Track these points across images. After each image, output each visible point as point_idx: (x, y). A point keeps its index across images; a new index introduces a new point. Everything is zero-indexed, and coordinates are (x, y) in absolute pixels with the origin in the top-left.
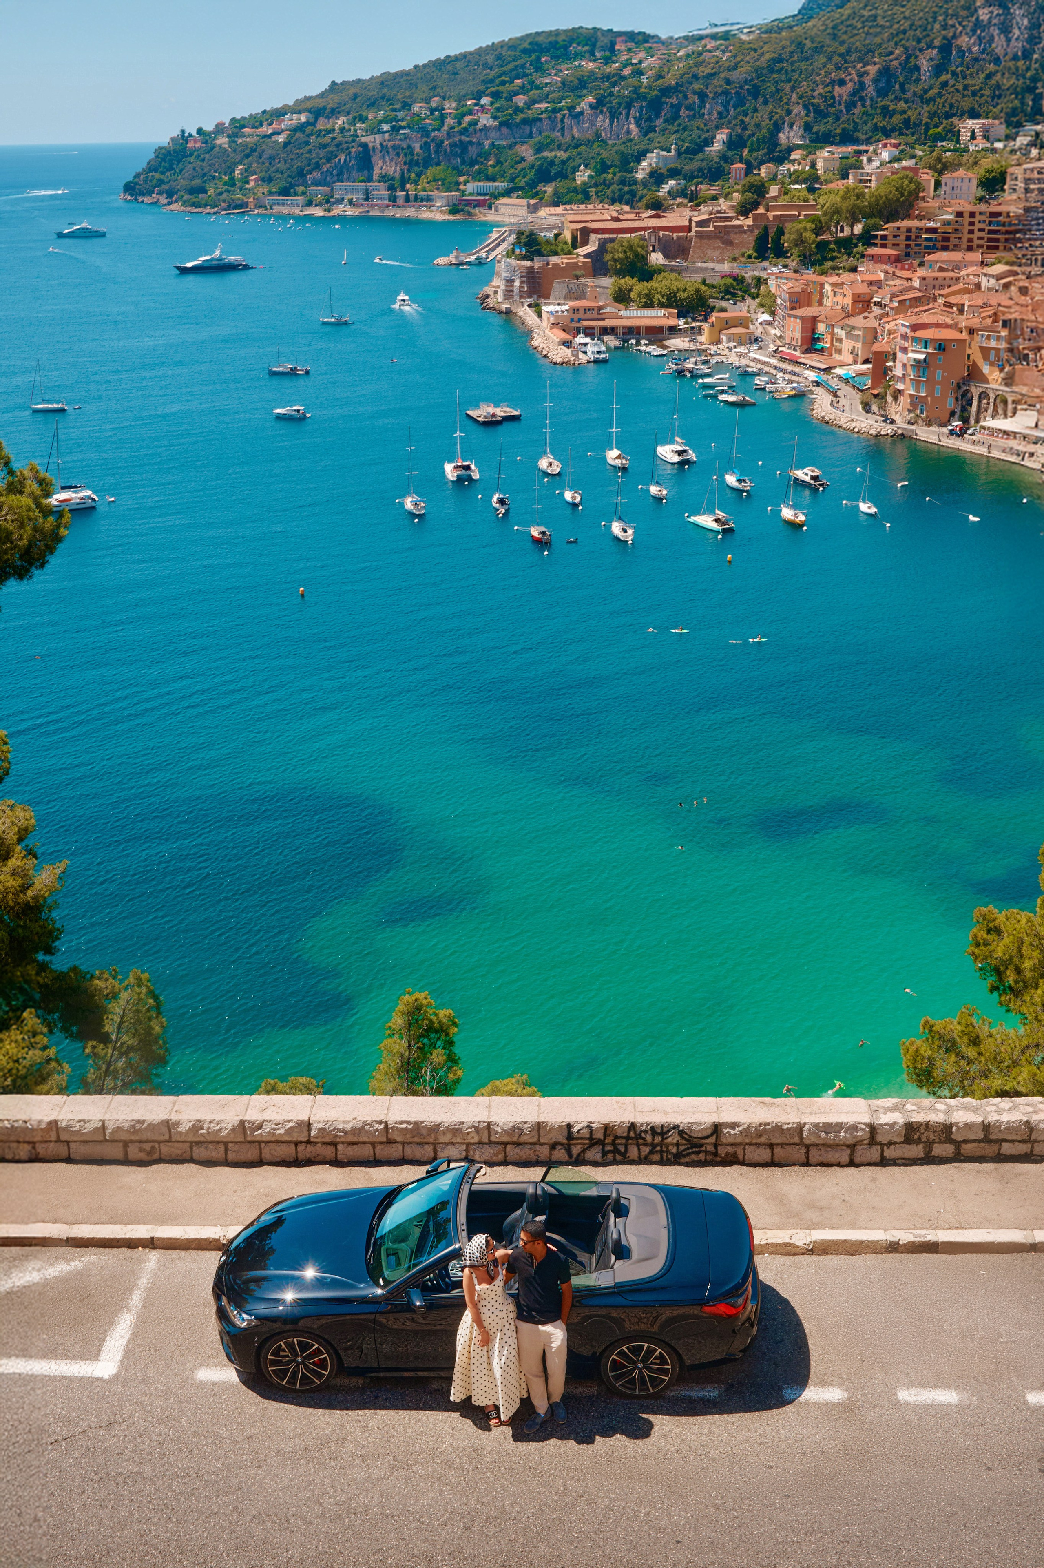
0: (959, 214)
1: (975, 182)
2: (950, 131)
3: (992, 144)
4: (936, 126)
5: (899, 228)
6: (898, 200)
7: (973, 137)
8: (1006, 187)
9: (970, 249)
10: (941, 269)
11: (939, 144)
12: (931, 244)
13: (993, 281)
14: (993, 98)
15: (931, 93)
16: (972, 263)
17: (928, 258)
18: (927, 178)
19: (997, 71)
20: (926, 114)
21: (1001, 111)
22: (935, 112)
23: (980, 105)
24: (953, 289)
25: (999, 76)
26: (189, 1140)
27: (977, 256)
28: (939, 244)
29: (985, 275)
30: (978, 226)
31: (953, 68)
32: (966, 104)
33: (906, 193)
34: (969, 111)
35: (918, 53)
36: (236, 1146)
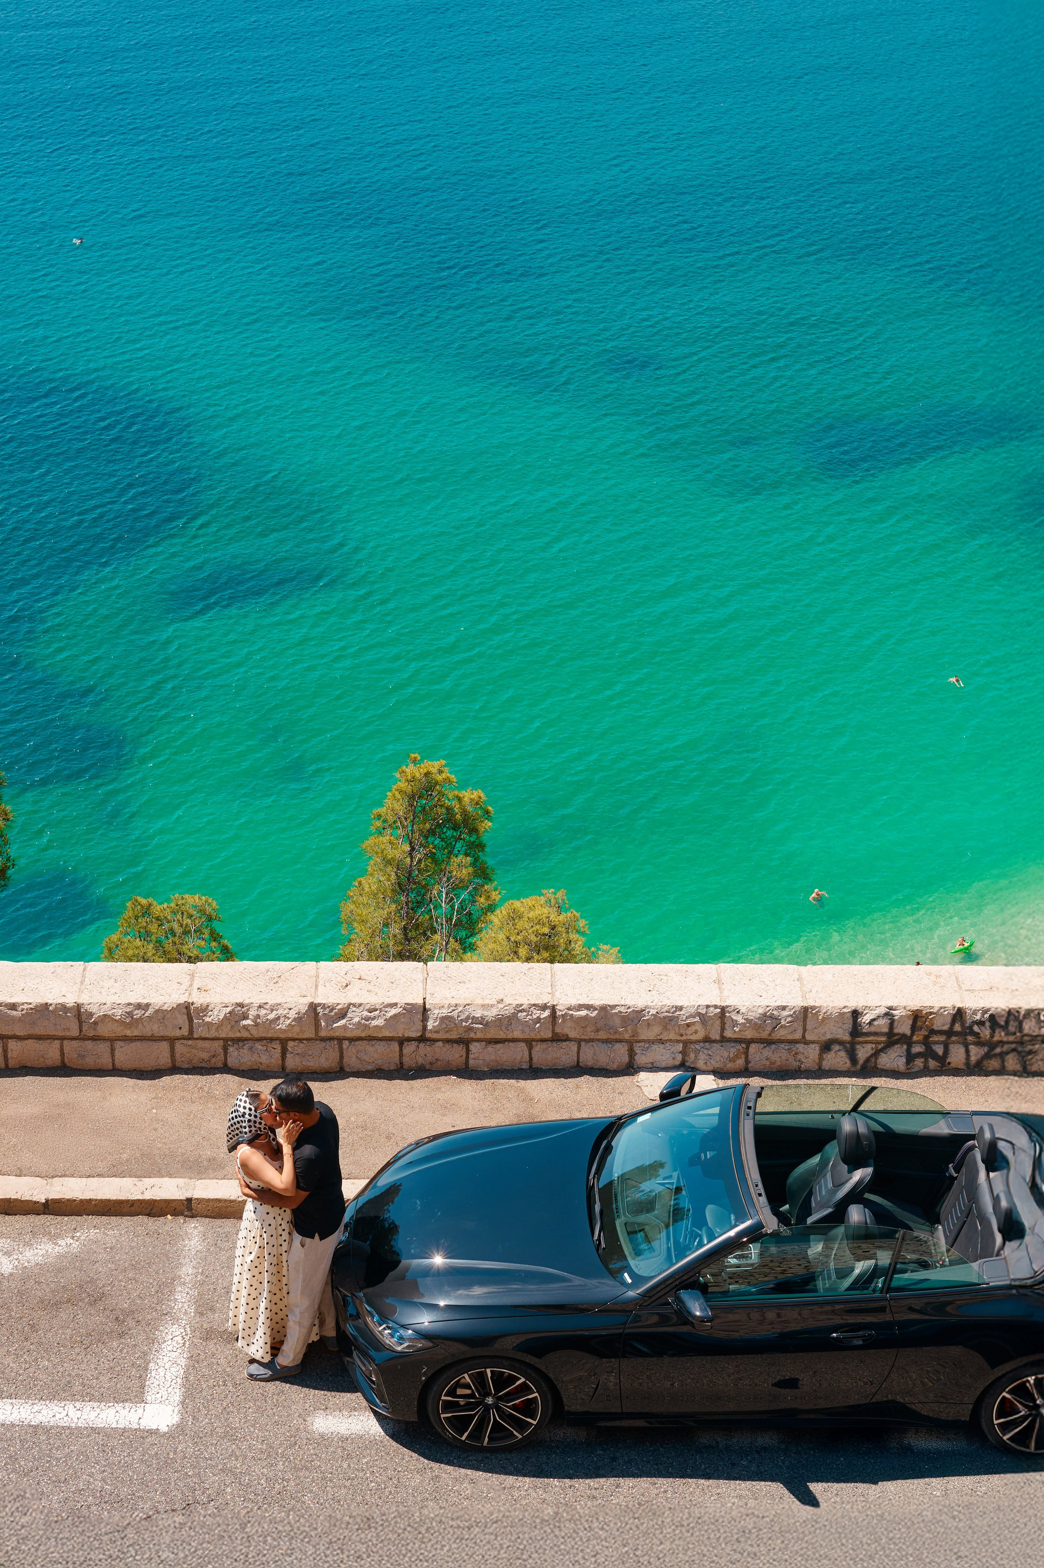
26: (223, 1035)
36: (302, 1045)
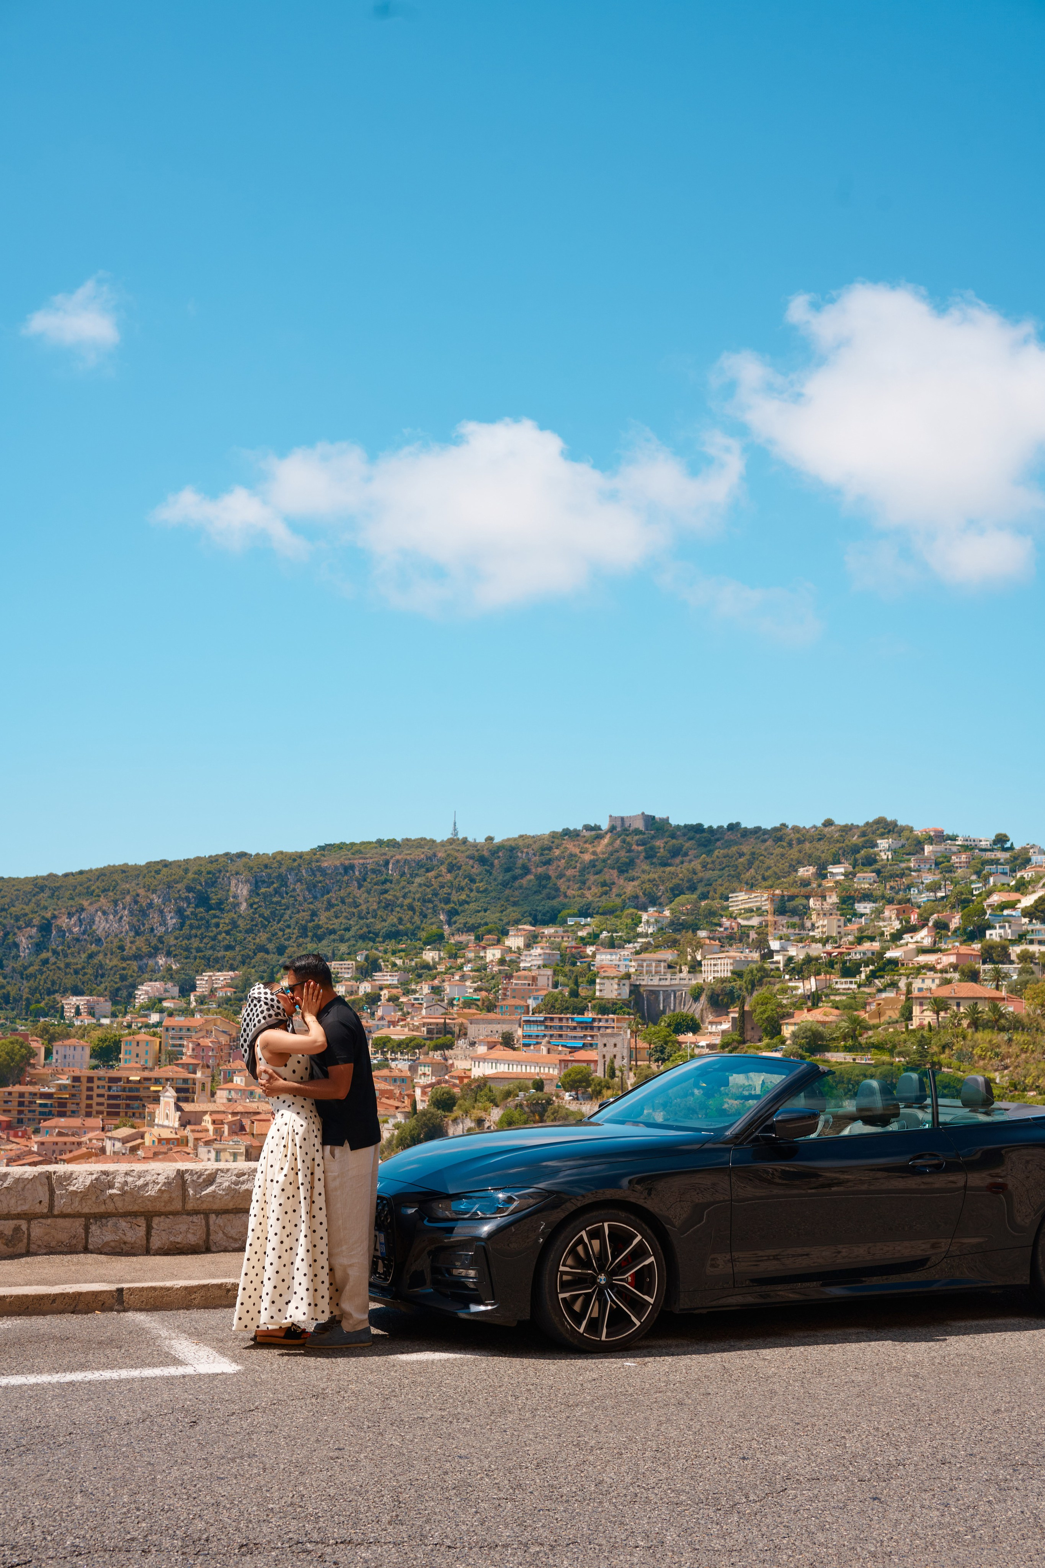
0: (76, 1079)
1: (88, 1052)
2: (53, 1007)
3: (98, 1020)
4: (38, 1002)
5: (10, 1093)
6: (9, 1065)
7: (78, 1012)
8: (121, 1056)
9: (89, 1115)
10: (60, 1134)
11: (42, 1020)
12: (47, 1110)
13: (118, 1145)
14: (96, 977)
15: (31, 970)
16: (93, 1129)
17: (43, 1124)
18: (38, 1045)
19: (99, 952)
20: (27, 990)
21: (106, 989)
22: (37, 988)
23: (83, 983)
24: (76, 1153)
25: (101, 957)
26: (86, 1210)
27: (98, 1122)
28: (55, 1110)
29: (110, 1138)
30: (96, 1091)
31: (54, 947)
32: (69, 981)
33: (17, 1058)
34: (72, 989)
35: (16, 930)
36: (168, 1220)
